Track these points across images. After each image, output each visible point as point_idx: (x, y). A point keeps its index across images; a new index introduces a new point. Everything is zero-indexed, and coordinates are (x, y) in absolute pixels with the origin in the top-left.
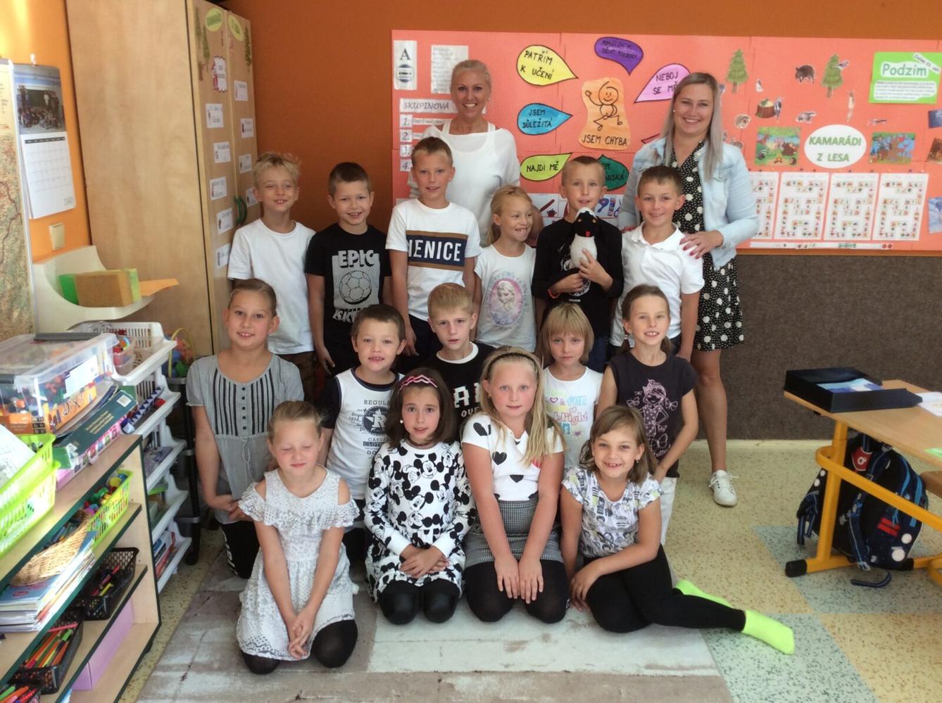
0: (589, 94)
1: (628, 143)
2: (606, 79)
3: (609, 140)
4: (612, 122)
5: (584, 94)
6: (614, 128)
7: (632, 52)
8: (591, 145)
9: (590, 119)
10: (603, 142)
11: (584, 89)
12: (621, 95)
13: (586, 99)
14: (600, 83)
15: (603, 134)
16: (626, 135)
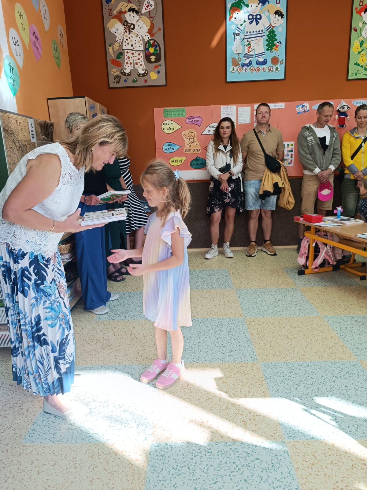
0: (185, 135)
1: (200, 150)
2: (190, 130)
3: (194, 150)
4: (194, 144)
5: (183, 136)
6: (195, 146)
7: (198, 119)
8: (188, 153)
9: (186, 144)
10: (192, 151)
11: (183, 134)
12: (196, 134)
13: (184, 137)
14: (188, 131)
15: (191, 148)
16: (199, 148)
